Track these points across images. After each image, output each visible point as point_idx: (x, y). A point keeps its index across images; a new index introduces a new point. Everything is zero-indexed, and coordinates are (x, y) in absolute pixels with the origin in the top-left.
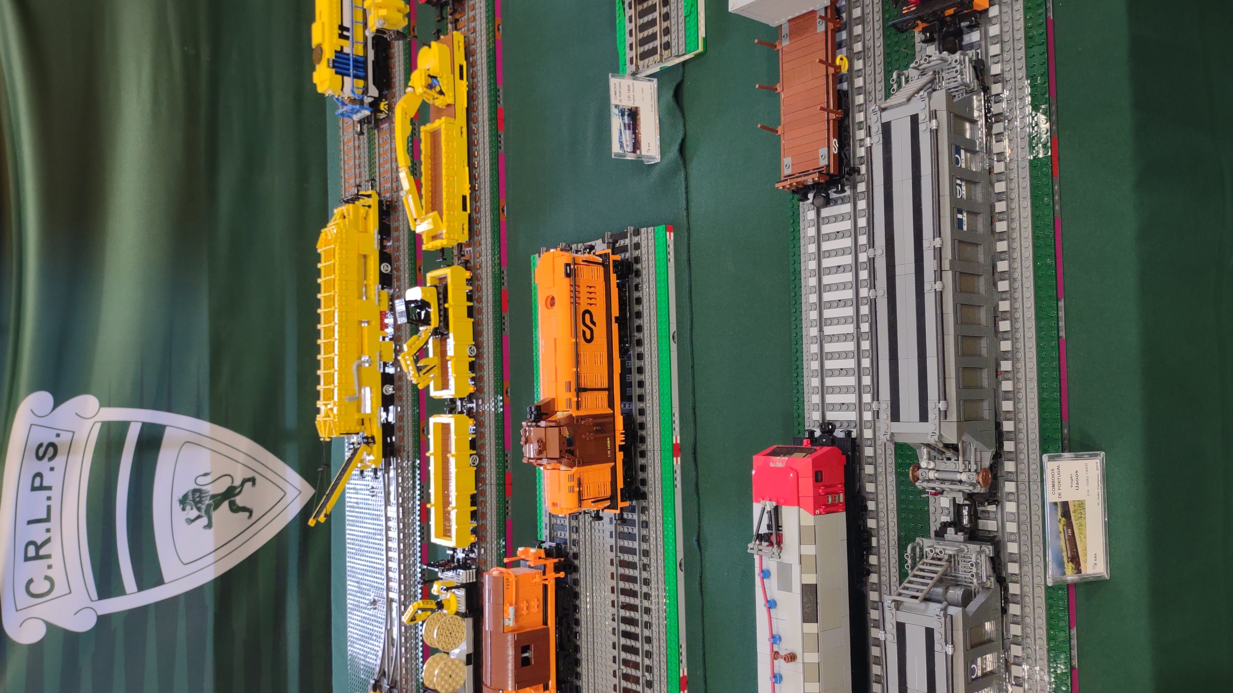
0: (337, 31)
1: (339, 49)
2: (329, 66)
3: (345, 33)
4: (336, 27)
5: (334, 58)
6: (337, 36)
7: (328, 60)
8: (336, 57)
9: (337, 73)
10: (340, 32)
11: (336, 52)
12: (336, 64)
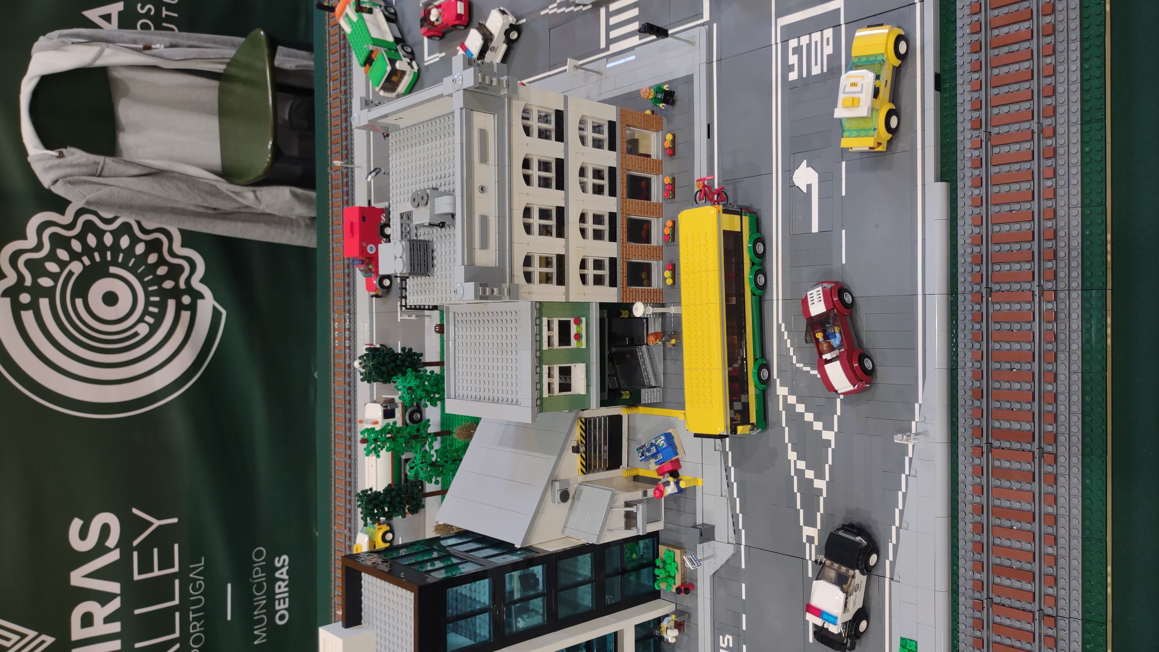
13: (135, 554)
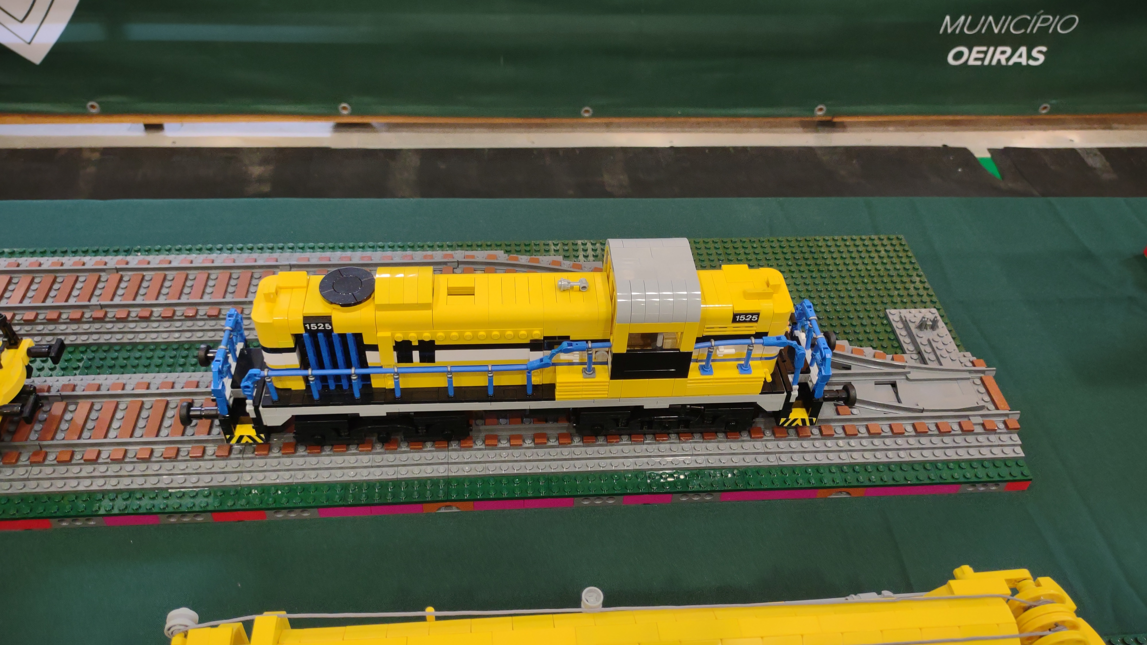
0: (414, 338)
1: (367, 341)
2: (307, 320)
3: (416, 354)
4: (427, 336)
5: (336, 331)
6: (400, 337)
7: (327, 319)
8: (343, 337)
9: (298, 338)
10: (415, 343)
11: (358, 337)
12: (320, 335)
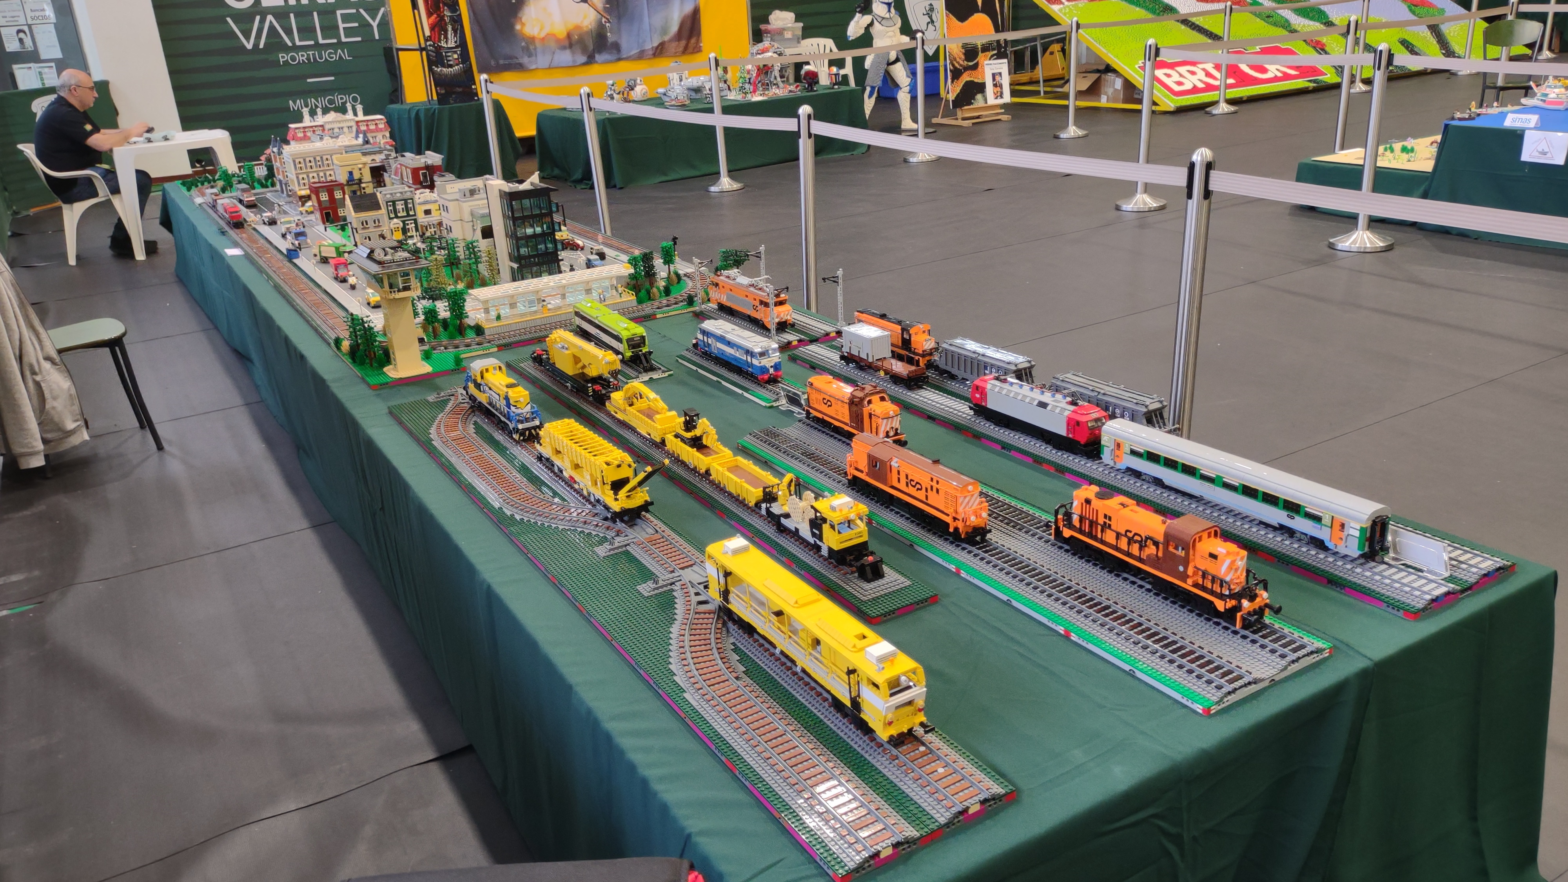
13: (354, 11)
